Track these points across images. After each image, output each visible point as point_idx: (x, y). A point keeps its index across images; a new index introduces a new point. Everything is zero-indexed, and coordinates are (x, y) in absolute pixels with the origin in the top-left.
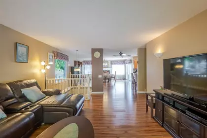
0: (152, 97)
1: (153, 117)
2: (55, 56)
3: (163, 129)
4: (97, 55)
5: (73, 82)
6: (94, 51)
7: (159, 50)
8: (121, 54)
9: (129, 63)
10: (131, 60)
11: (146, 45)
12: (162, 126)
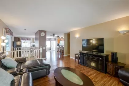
0: (78, 55)
1: (79, 63)
2: (7, 32)
3: (84, 66)
4: (43, 34)
5: (15, 53)
6: (40, 31)
7: (77, 36)
8: (54, 35)
9: (54, 40)
10: (55, 39)
11: (70, 32)
12: (84, 65)
